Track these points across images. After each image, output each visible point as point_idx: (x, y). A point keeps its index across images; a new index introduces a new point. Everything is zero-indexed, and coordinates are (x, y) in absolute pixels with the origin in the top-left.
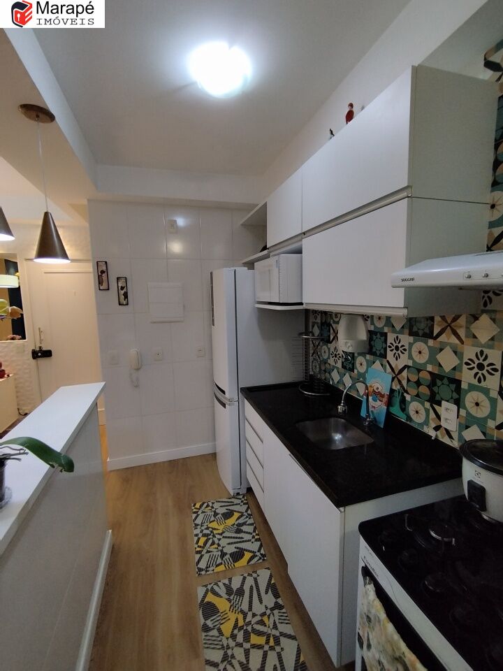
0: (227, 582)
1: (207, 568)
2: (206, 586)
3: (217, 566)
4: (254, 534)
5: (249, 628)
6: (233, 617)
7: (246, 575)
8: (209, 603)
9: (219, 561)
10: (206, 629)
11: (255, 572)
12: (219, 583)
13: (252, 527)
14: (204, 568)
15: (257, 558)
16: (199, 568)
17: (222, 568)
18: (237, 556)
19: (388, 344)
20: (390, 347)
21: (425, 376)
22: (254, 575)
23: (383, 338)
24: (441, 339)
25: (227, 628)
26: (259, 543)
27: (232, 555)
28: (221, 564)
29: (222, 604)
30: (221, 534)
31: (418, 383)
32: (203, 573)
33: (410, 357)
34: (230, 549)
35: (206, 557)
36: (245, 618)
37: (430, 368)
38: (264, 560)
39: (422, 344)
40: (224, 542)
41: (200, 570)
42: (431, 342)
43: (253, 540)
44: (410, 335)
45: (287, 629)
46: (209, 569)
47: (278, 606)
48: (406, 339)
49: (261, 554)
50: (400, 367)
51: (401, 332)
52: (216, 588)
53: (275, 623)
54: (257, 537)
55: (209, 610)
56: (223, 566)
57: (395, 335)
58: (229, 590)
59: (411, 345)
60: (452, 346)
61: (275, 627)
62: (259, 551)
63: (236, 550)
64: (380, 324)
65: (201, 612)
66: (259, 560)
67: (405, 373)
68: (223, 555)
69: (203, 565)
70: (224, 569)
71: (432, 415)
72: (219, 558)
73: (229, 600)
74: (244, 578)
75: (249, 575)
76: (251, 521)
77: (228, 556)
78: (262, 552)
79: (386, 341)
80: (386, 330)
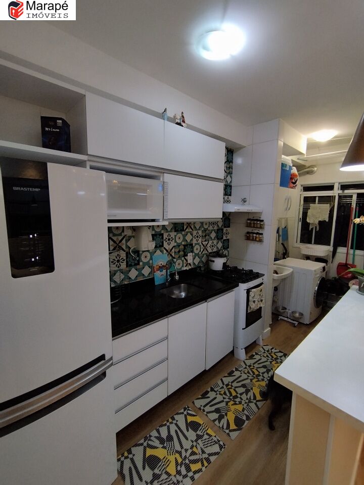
0: (217, 422)
1: (216, 443)
2: (228, 434)
3: (210, 436)
4: (168, 424)
5: (231, 397)
6: (233, 408)
7: (205, 413)
8: (236, 425)
9: (206, 437)
10: (248, 418)
11: (200, 409)
12: (221, 427)
13: (160, 429)
14: (217, 445)
15: (189, 412)
16: (221, 449)
17: (210, 431)
18: (194, 426)
19: (164, 239)
20: (165, 240)
21: (182, 247)
22: (202, 408)
23: (161, 237)
24: (187, 231)
25: (240, 407)
26: (175, 417)
27: (195, 430)
28: (207, 434)
29: (231, 417)
30: (180, 453)
31: (179, 252)
32: (221, 443)
33: (175, 242)
34: (191, 435)
35: (209, 450)
36: (229, 402)
37: (183, 243)
38: (188, 407)
39: (180, 234)
40: (187, 444)
41: (221, 447)
42: (183, 233)
43: (174, 422)
44: (175, 232)
45: (220, 383)
46: (216, 440)
47: (212, 390)
48: (173, 234)
49: (185, 411)
50: (171, 248)
51: (171, 231)
52: (225, 427)
53: (221, 388)
54: (170, 420)
55: (239, 422)
56: (208, 432)
57: (168, 234)
58: (221, 418)
59: (175, 236)
60: (190, 232)
61: (223, 387)
62: (183, 413)
63: (190, 429)
64: (158, 230)
65: (243, 426)
66: (190, 410)
67: (173, 250)
68: (199, 437)
69: (216, 448)
70: (209, 429)
71: (185, 261)
72: (204, 438)
73: (226, 414)
74: (208, 413)
75: (204, 411)
76: (154, 433)
77: (199, 433)
78: (182, 411)
79: (163, 238)
80: (162, 232)
